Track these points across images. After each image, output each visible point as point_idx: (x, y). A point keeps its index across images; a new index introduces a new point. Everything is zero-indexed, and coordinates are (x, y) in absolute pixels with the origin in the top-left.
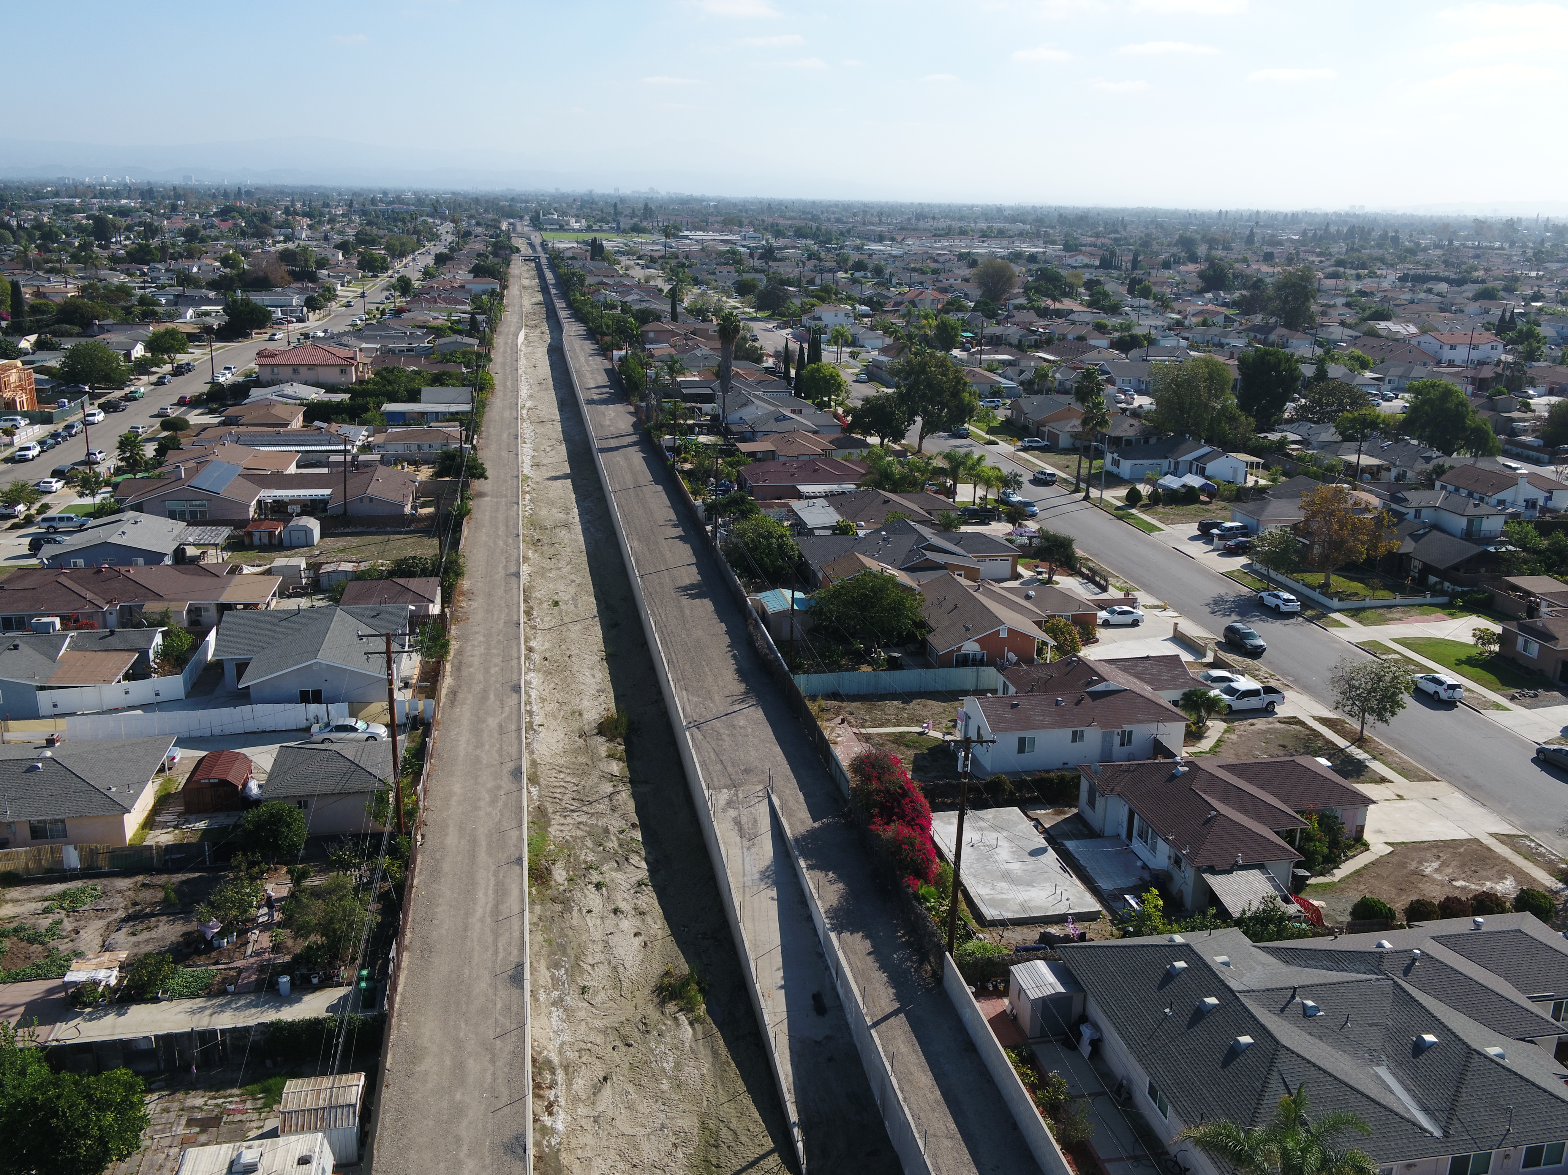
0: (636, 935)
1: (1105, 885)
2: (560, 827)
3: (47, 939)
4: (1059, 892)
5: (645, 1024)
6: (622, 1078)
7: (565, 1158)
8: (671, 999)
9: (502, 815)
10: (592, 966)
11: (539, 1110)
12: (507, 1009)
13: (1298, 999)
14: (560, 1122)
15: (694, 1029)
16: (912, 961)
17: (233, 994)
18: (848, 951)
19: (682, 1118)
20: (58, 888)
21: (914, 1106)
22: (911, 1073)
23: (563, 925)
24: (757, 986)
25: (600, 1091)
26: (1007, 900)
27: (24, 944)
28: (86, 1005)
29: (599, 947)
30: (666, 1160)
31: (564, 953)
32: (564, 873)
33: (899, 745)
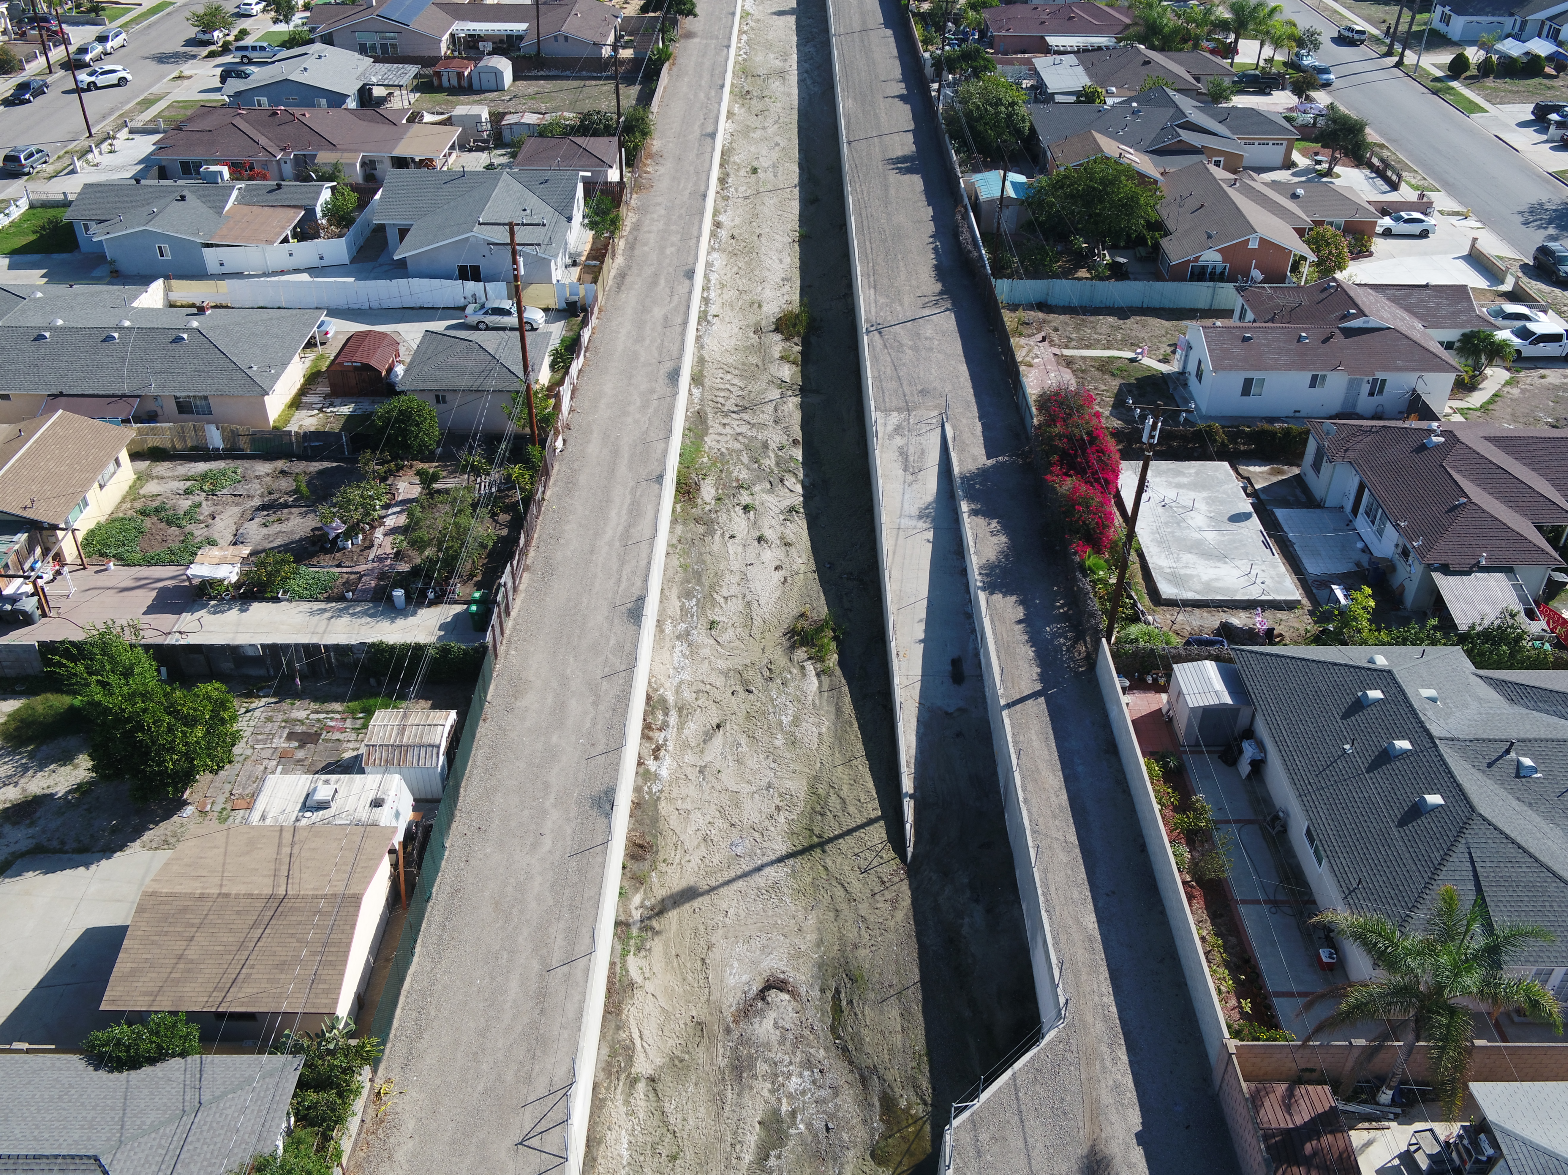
0: (776, 569)
1: (1313, 567)
2: (717, 437)
3: (184, 523)
4: (1254, 572)
5: (770, 669)
6: (735, 727)
7: (664, 808)
8: (802, 645)
9: (650, 423)
10: (726, 599)
11: (646, 753)
12: (620, 647)
13: (1513, 754)
14: (665, 768)
15: (820, 682)
16: (1066, 638)
17: (352, 600)
18: (996, 619)
19: (791, 779)
20: (201, 467)
21: (1034, 810)
22: (1038, 771)
23: (703, 550)
24: (893, 644)
25: (711, 738)
26: (1191, 577)
27: (163, 525)
28: (211, 599)
29: (736, 578)
30: (767, 822)
31: (699, 581)
32: (713, 491)
33: (1104, 373)
